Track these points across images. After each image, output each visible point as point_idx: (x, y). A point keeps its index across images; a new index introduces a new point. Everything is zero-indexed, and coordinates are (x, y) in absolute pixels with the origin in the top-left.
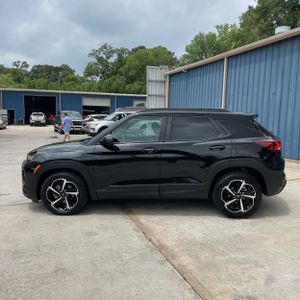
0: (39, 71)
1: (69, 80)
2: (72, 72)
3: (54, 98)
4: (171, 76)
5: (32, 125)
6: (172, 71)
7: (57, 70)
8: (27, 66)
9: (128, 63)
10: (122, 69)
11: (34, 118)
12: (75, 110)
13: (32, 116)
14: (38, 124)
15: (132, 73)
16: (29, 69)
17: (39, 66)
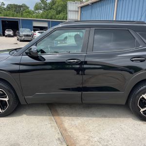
0: (10, 7)
1: (26, 12)
2: (28, 8)
3: (18, 22)
4: (81, 7)
5: (6, 36)
6: (82, 5)
7: (20, 7)
8: (4, 5)
9: (57, 3)
10: (54, 7)
11: (7, 33)
12: (28, 28)
13: (6, 32)
14: (9, 36)
15: (59, 9)
16: (5, 7)
17: (10, 5)
